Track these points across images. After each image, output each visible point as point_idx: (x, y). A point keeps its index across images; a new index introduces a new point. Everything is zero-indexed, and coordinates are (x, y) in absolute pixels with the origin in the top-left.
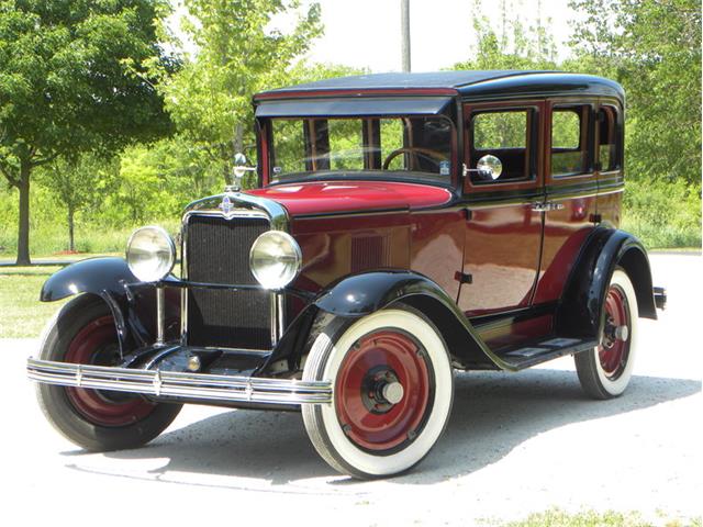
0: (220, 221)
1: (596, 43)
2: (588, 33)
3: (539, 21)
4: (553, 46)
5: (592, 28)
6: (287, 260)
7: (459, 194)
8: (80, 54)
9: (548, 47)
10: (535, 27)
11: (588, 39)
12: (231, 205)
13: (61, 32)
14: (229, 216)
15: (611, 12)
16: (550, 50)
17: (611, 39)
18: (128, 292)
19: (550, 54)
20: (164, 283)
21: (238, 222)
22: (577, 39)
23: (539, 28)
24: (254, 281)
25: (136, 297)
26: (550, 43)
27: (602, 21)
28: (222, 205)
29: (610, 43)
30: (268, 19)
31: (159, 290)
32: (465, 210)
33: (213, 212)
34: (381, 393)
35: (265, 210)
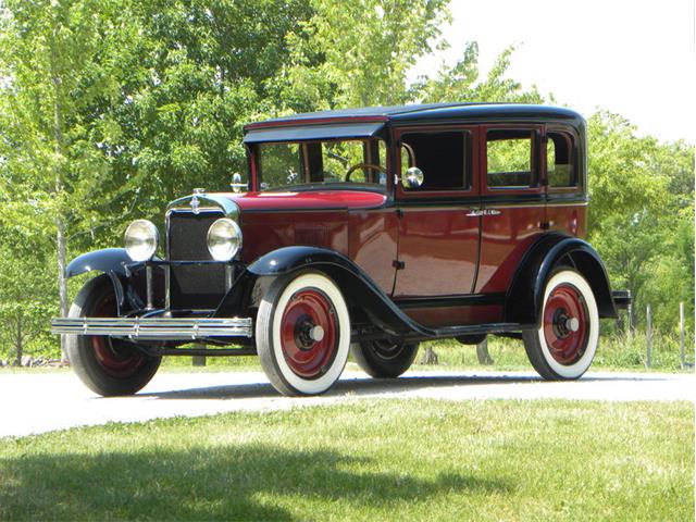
0: (191, 215)
6: (233, 240)
7: (392, 198)
12: (197, 202)
13: (246, 91)
14: (197, 211)
18: (127, 269)
20: (150, 262)
21: (203, 215)
24: (210, 257)
25: (133, 274)
28: (191, 203)
30: (413, 61)
31: (148, 268)
32: (398, 211)
33: (186, 209)
34: (308, 333)
35: (221, 207)
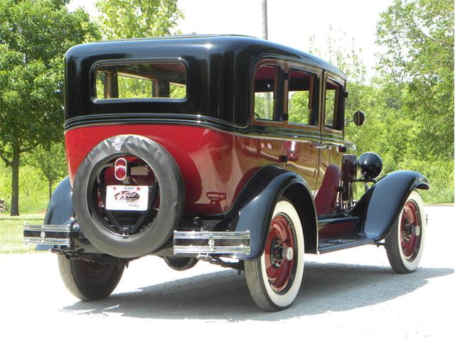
1: (394, 67)
2: (388, 61)
3: (353, 52)
4: (363, 67)
5: (390, 57)
8: (52, 78)
9: (360, 68)
10: (351, 55)
11: (389, 65)
15: (404, 47)
16: (361, 70)
17: (404, 65)
19: (361, 73)
22: (382, 65)
23: (354, 56)
26: (361, 65)
27: (398, 52)
29: (403, 68)
